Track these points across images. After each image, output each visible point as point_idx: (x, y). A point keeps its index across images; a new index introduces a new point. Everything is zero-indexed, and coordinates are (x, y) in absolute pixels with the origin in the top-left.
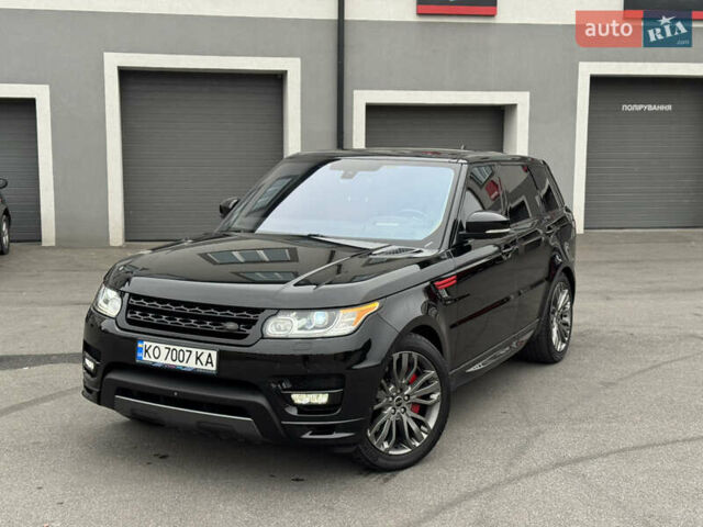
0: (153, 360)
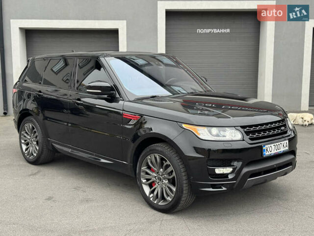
0: (270, 153)
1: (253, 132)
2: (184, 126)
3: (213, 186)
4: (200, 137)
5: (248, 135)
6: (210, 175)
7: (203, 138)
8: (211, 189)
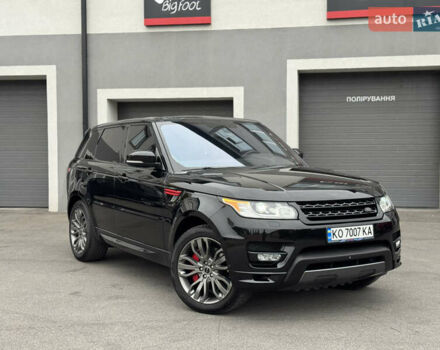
0: (339, 239)
1: (315, 211)
2: (224, 200)
3: (257, 277)
4: (242, 214)
5: (306, 213)
6: (251, 262)
7: (246, 216)
8: (252, 281)
